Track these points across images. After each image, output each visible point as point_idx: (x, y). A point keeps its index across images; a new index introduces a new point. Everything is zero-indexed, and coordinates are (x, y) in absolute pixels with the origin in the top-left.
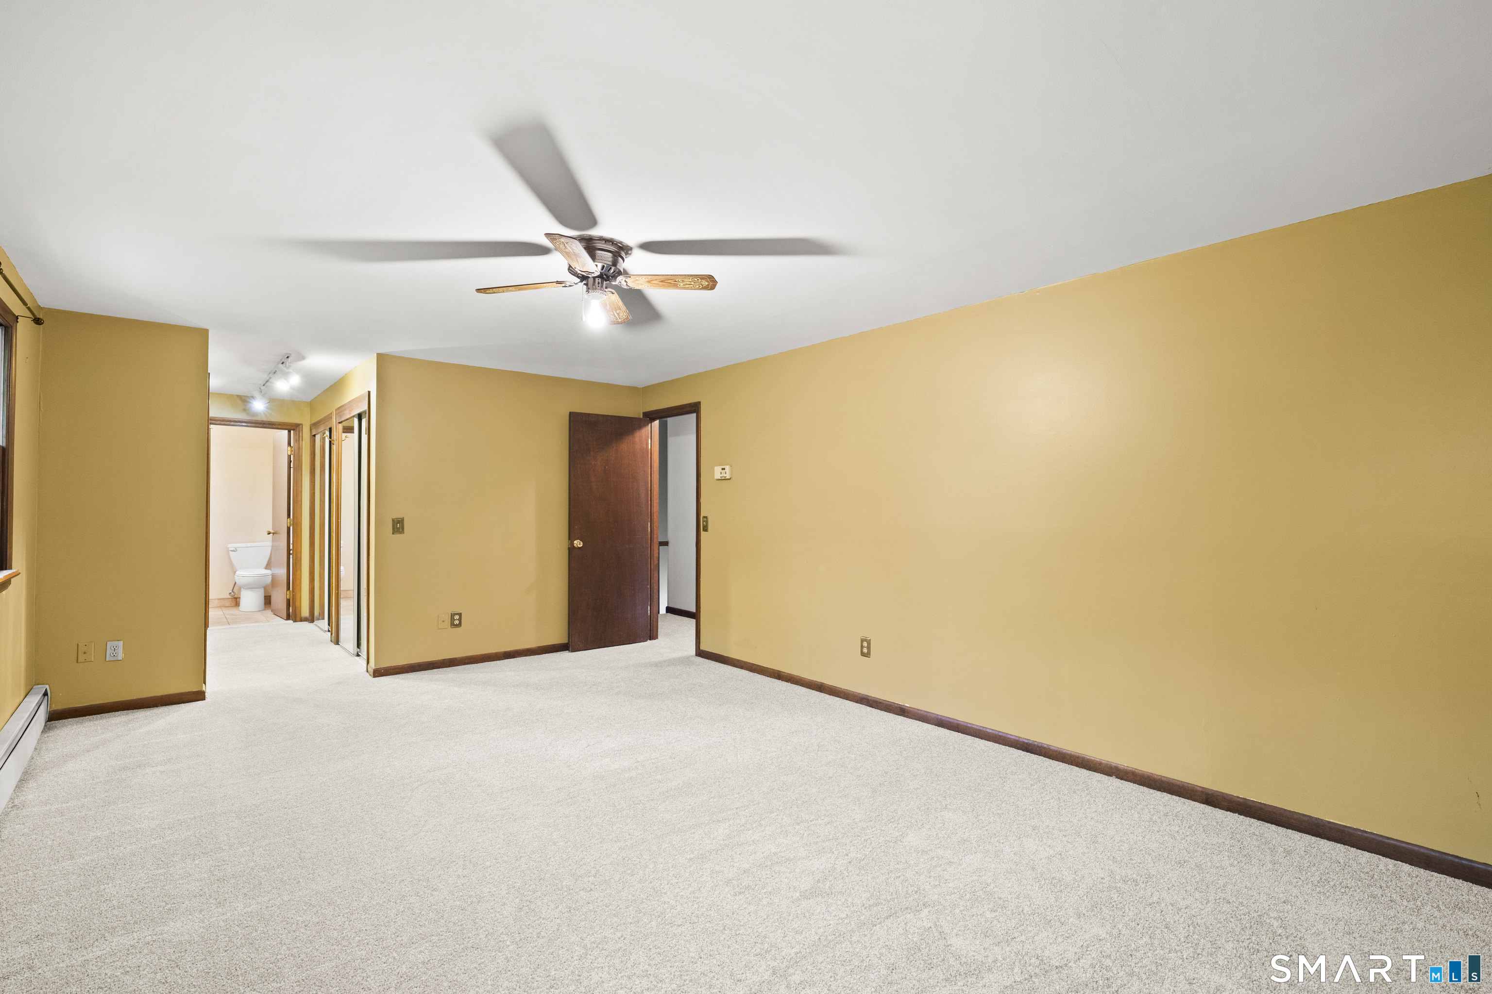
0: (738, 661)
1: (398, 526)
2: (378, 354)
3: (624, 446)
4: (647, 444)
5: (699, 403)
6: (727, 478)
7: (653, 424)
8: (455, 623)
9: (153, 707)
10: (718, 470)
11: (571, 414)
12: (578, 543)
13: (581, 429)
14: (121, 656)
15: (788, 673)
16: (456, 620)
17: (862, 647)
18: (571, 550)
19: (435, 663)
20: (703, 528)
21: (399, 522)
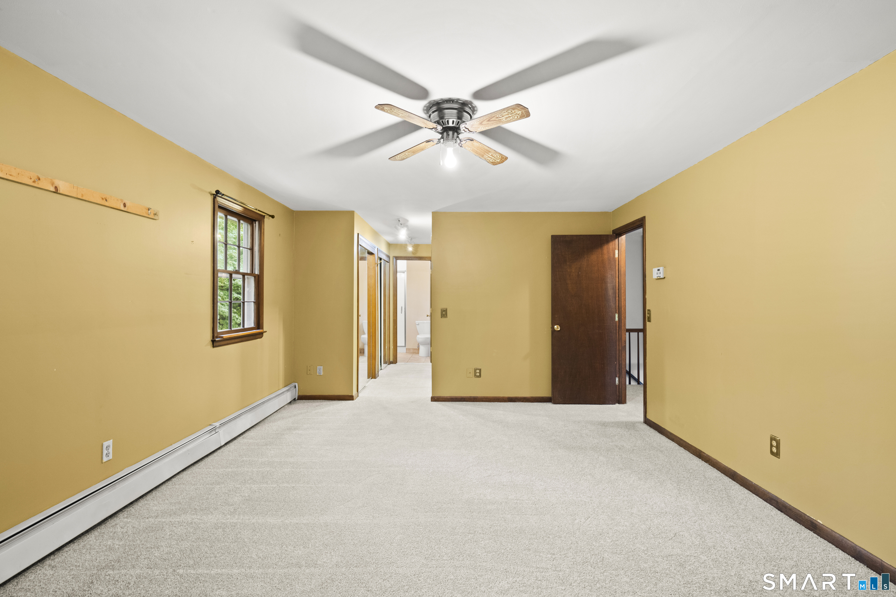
0: (671, 434)
1: (444, 313)
2: (432, 212)
3: (594, 257)
4: (614, 254)
5: (644, 217)
6: (661, 277)
7: (620, 238)
8: (477, 375)
9: (333, 400)
10: (655, 270)
11: (553, 237)
12: (557, 328)
13: (559, 246)
14: (322, 374)
15: (707, 455)
16: (478, 374)
17: (772, 446)
18: (553, 331)
19: (466, 398)
20: (648, 319)
21: (444, 311)
